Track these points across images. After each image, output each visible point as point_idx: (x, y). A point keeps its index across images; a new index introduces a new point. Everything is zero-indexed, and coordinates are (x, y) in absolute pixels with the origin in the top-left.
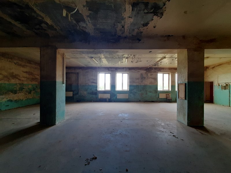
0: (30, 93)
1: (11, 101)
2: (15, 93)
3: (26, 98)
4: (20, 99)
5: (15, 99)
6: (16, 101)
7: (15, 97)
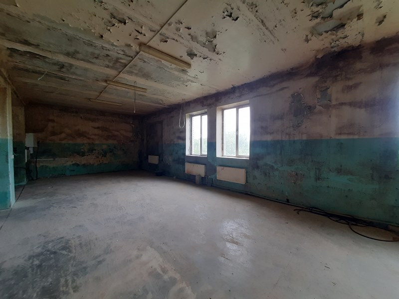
0: (104, 155)
1: (78, 165)
2: (83, 156)
3: (99, 163)
4: (90, 164)
5: (83, 163)
6: (84, 165)
7: (83, 160)
